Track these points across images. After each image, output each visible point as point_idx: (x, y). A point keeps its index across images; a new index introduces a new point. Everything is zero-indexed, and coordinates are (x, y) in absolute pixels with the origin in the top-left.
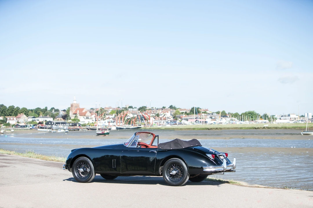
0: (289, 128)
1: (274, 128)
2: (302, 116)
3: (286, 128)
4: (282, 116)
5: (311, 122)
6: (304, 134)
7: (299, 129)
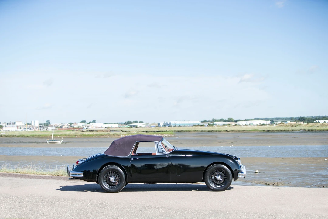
0: (27, 136)
1: (11, 136)
2: (28, 124)
3: (24, 136)
4: (8, 124)
5: (39, 130)
6: (50, 143)
7: (38, 138)
